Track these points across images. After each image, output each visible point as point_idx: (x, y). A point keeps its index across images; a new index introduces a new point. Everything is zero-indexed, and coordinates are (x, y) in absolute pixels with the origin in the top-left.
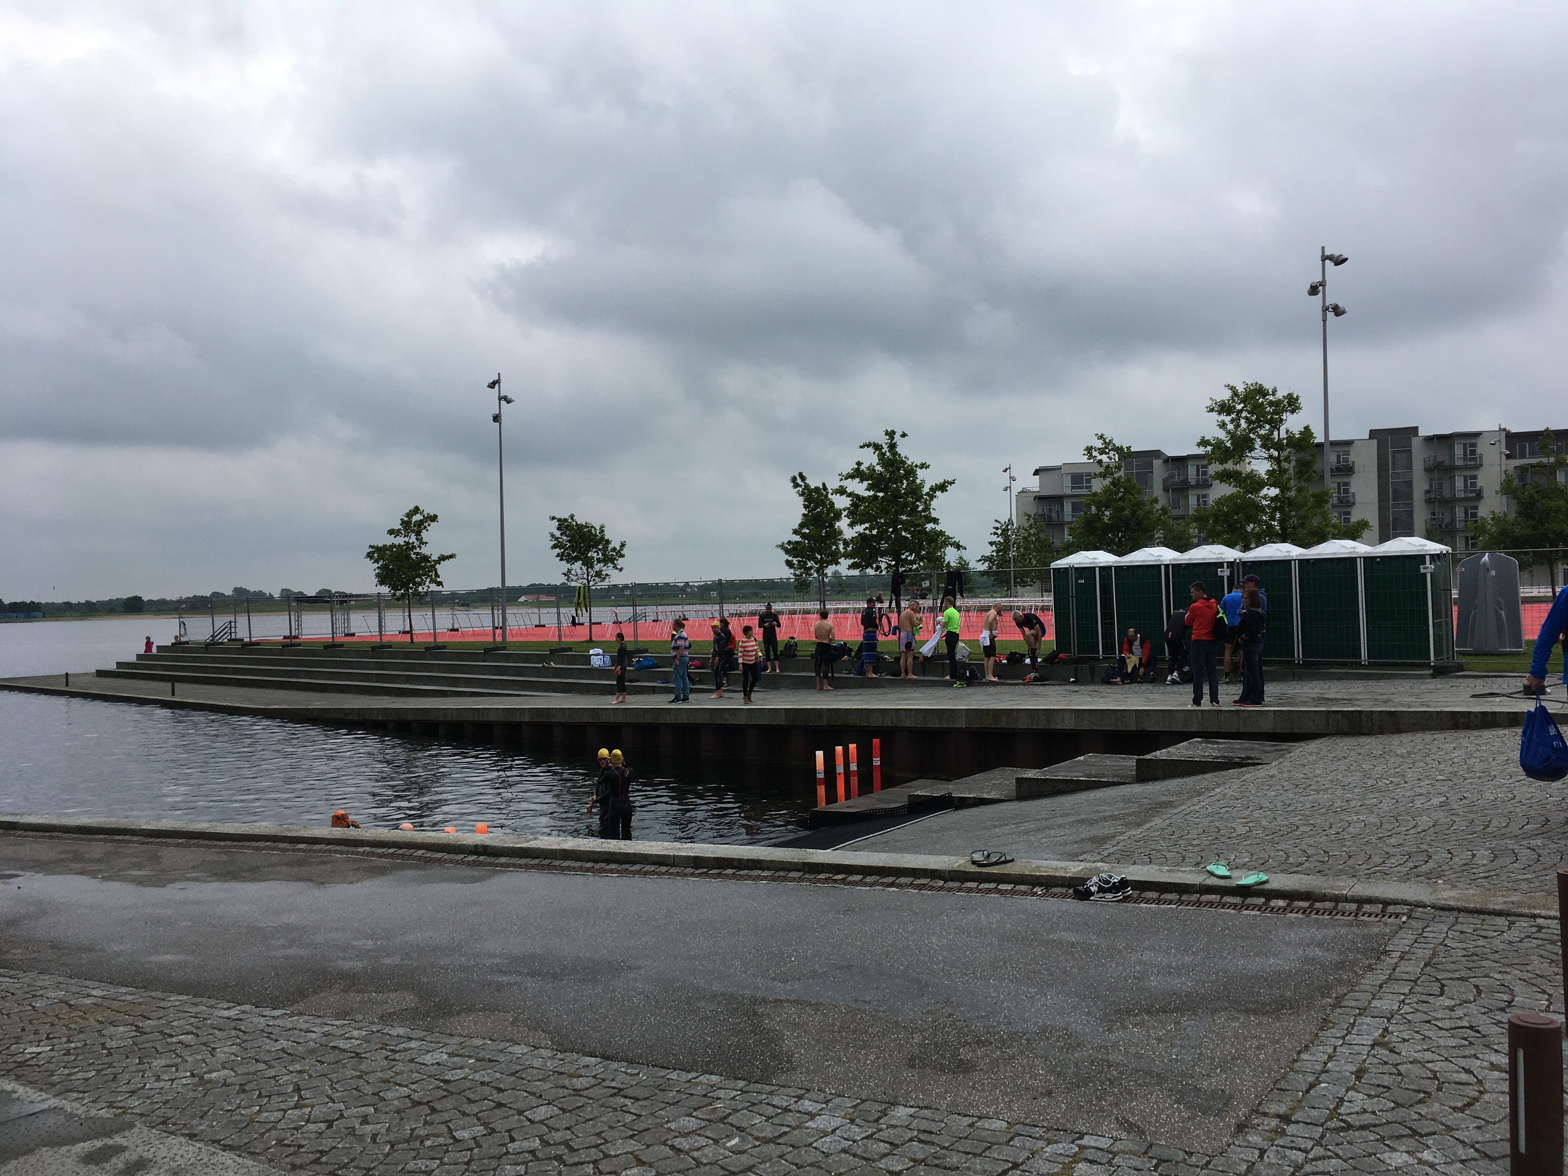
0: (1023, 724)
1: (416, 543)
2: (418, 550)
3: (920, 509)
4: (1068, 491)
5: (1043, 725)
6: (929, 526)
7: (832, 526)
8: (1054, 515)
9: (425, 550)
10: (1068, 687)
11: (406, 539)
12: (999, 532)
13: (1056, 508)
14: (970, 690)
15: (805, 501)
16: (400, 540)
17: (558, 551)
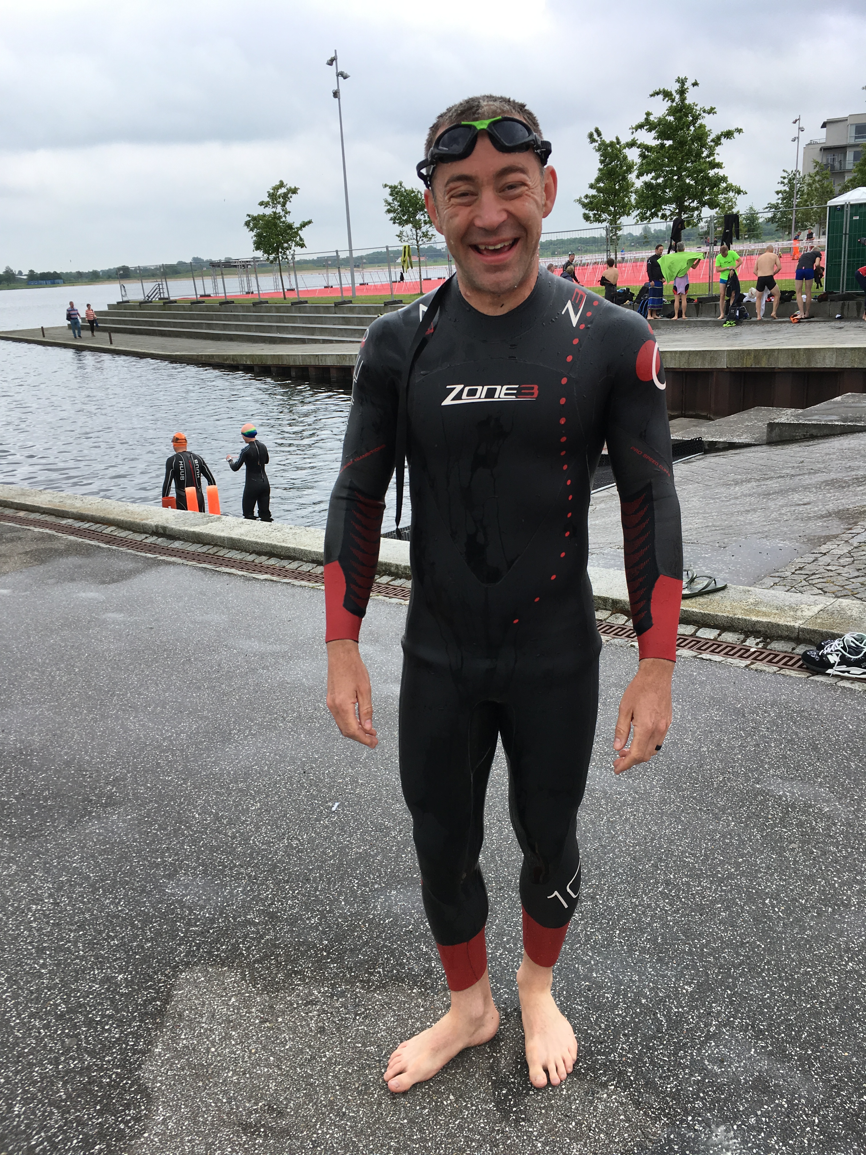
0: (783, 363)
1: (282, 214)
2: (283, 219)
3: (704, 155)
4: (852, 141)
5: (803, 364)
6: (712, 173)
7: (625, 179)
8: (837, 164)
9: (289, 219)
10: (833, 324)
11: (274, 210)
12: (786, 181)
13: (838, 157)
14: (738, 329)
15: (601, 156)
16: (268, 211)
17: (392, 215)
